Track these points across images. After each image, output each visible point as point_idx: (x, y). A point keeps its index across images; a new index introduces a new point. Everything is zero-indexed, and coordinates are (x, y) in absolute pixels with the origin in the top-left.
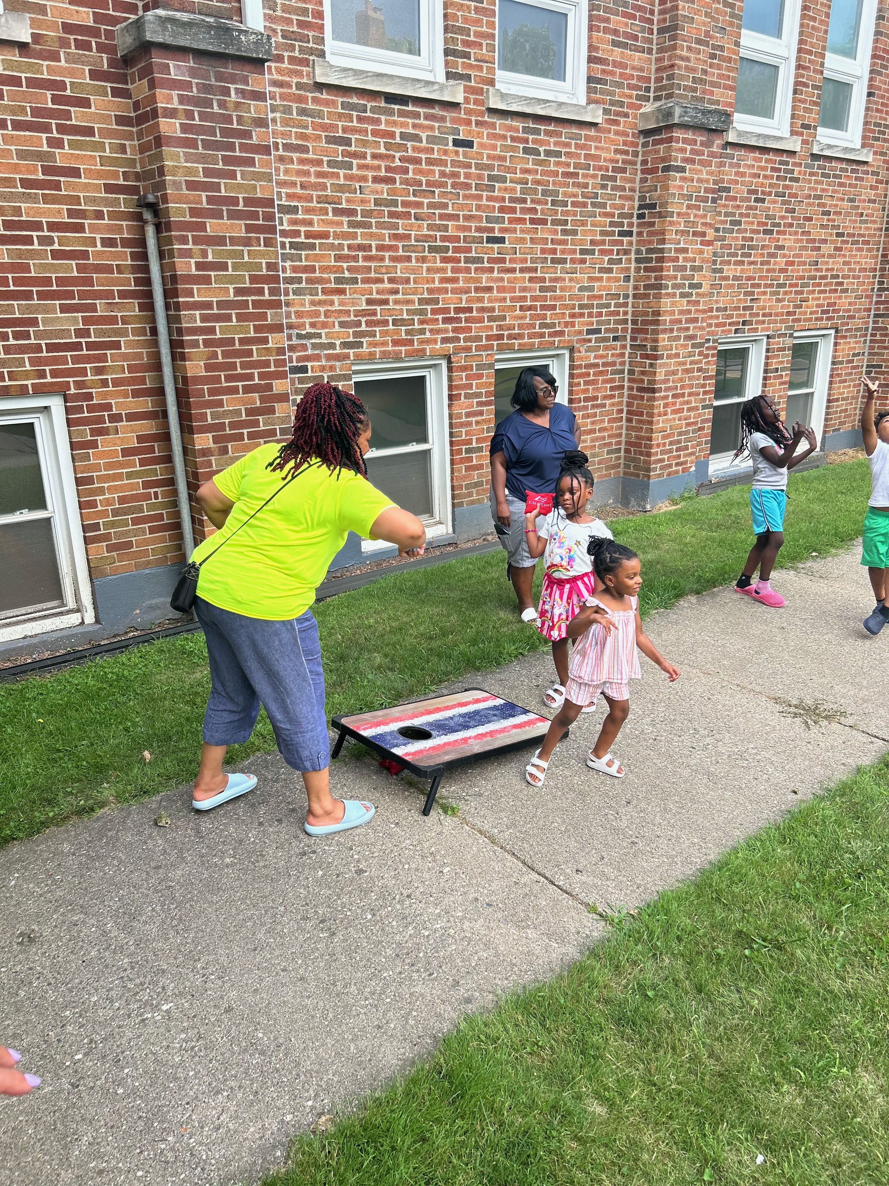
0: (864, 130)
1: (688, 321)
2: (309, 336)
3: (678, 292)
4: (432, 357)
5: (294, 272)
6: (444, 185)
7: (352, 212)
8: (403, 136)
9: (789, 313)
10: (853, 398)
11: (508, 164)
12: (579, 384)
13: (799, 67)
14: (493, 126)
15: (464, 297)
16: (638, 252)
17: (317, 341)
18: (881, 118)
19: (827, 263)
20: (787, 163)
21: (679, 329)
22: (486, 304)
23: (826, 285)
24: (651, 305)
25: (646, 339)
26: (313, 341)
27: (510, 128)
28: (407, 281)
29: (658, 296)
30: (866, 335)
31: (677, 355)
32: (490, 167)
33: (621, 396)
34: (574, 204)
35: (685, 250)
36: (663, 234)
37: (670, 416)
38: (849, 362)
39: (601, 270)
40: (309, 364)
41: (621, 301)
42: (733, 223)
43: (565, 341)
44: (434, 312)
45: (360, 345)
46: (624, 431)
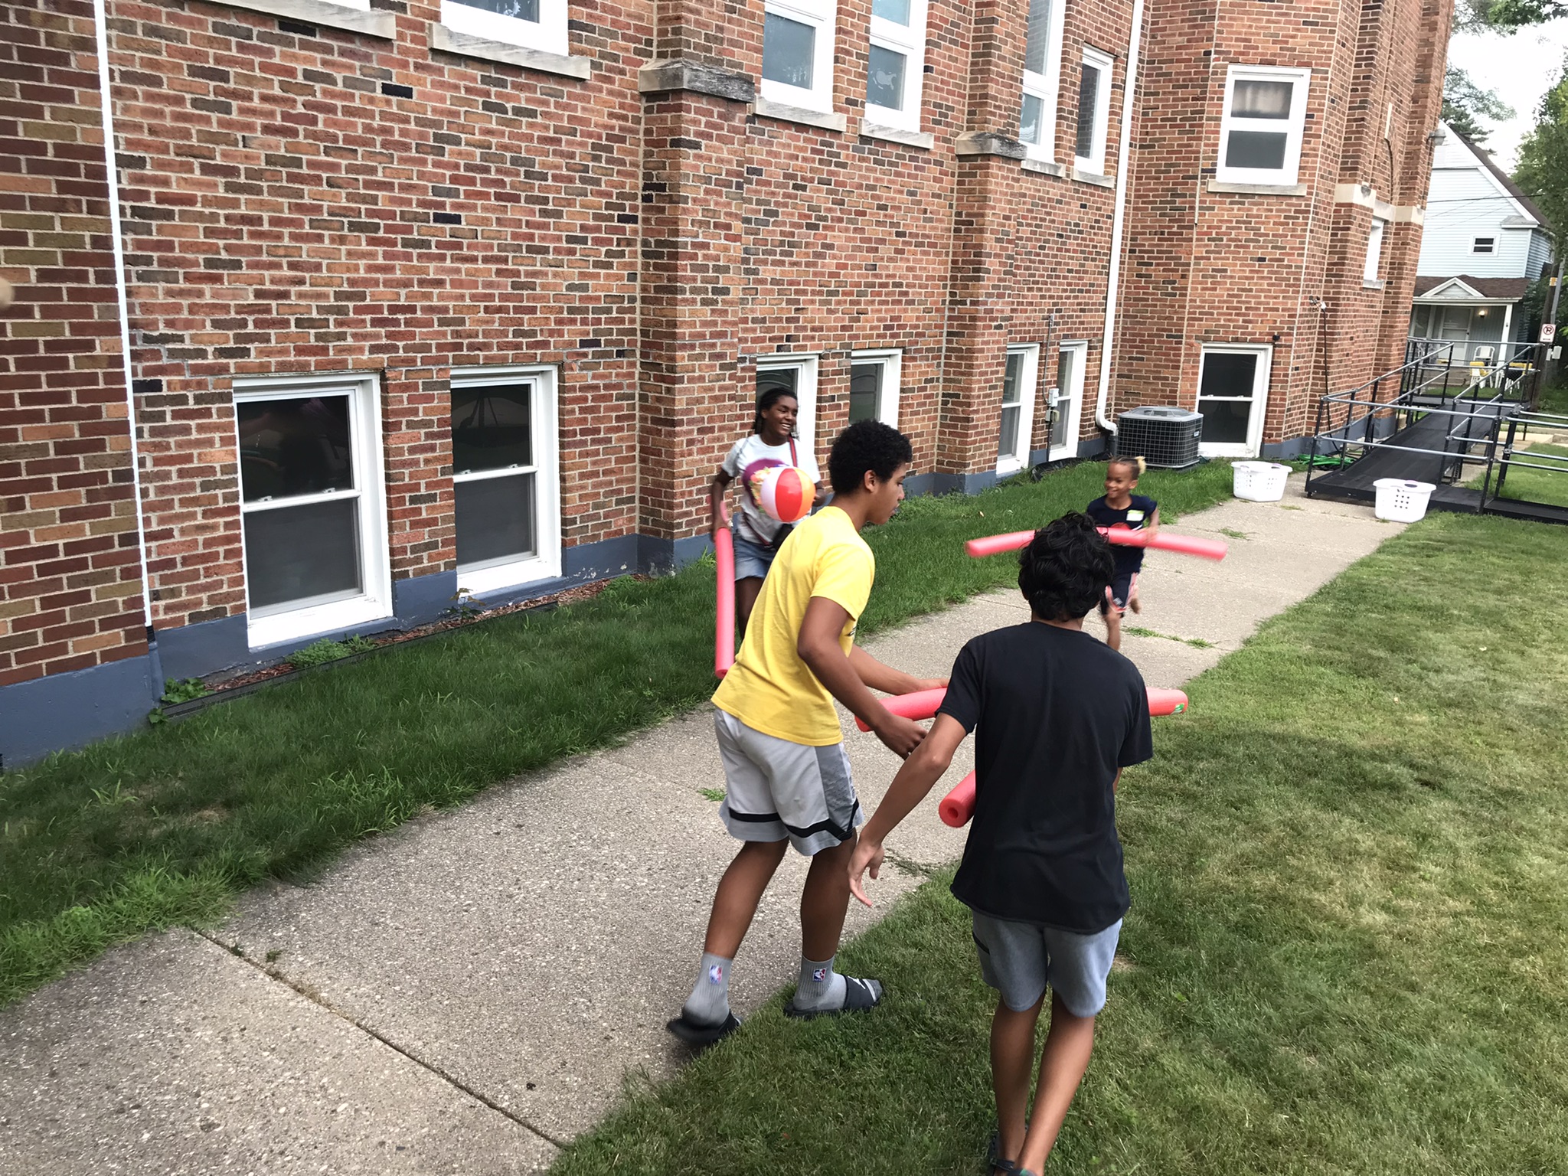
0: (923, 111)
1: (713, 335)
2: (164, 339)
3: (699, 298)
4: (357, 370)
5: (139, 248)
6: (371, 143)
7: (229, 171)
8: (307, 75)
9: (844, 328)
10: (928, 434)
11: (462, 121)
12: (573, 411)
13: (839, 31)
14: (440, 72)
15: (403, 292)
16: (645, 243)
17: (178, 346)
18: (942, 98)
19: (887, 267)
20: (831, 145)
21: (702, 346)
22: (435, 303)
23: (887, 294)
24: (665, 312)
25: (660, 356)
26: (171, 346)
27: (463, 77)
28: (318, 267)
29: (673, 303)
30: (939, 357)
31: (701, 379)
32: (437, 124)
33: (631, 428)
34: (555, 178)
35: (706, 246)
36: (676, 223)
37: (696, 457)
38: (921, 389)
39: (596, 264)
40: (164, 379)
41: (626, 304)
42: (767, 213)
43: (550, 355)
44: (358, 310)
45: (245, 352)
46: (638, 475)
